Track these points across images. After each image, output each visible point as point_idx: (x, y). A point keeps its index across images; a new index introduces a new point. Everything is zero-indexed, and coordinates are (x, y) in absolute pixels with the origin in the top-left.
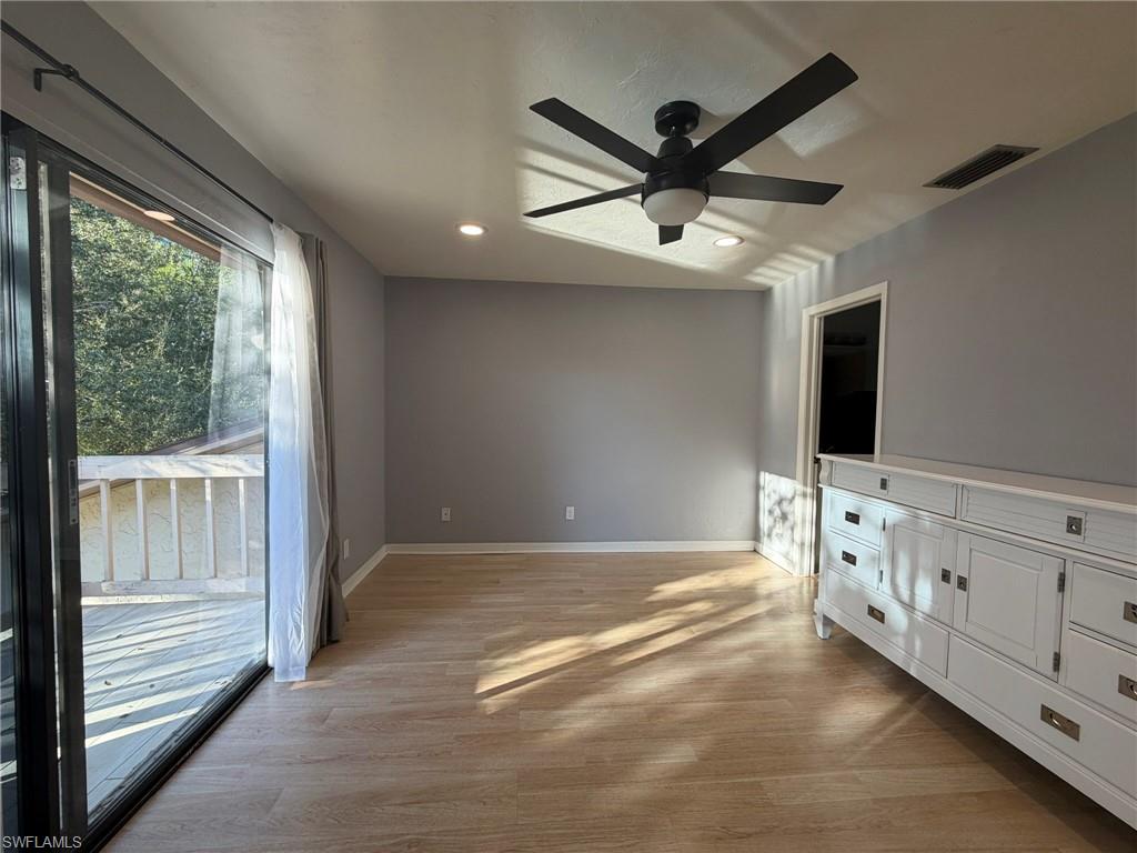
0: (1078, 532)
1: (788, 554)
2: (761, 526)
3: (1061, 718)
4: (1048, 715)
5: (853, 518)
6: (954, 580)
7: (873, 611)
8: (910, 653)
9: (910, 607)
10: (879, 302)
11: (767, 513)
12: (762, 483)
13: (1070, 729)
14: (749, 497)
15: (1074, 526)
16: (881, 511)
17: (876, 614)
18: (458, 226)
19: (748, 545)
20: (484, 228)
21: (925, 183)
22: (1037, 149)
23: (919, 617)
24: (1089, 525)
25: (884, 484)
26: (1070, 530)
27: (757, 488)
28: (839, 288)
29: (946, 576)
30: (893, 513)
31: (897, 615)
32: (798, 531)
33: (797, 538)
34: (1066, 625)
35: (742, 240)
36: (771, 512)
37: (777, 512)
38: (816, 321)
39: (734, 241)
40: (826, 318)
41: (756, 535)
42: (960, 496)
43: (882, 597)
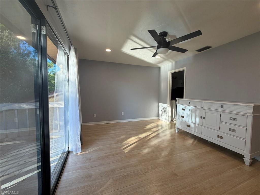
0: (223, 108)
1: (166, 118)
2: (160, 114)
3: (220, 137)
4: (218, 136)
5: (183, 109)
6: (203, 118)
7: (187, 125)
8: (195, 132)
9: (195, 124)
10: (184, 70)
11: (161, 111)
12: (160, 105)
13: (222, 138)
14: (157, 108)
15: (222, 107)
16: (190, 107)
17: (188, 126)
18: (105, 49)
19: (157, 118)
20: (111, 50)
21: (195, 50)
22: (212, 47)
23: (197, 125)
24: (225, 106)
25: (189, 103)
26: (222, 108)
27: (159, 106)
28: (176, 68)
29: (201, 117)
30: (191, 108)
31: (192, 125)
32: (168, 114)
33: (168, 115)
34: (221, 122)
35: (161, 57)
36: (162, 111)
37: (163, 111)
38: (171, 74)
39: (160, 57)
40: (172, 73)
41: (158, 116)
42: (204, 104)
43: (189, 122)
